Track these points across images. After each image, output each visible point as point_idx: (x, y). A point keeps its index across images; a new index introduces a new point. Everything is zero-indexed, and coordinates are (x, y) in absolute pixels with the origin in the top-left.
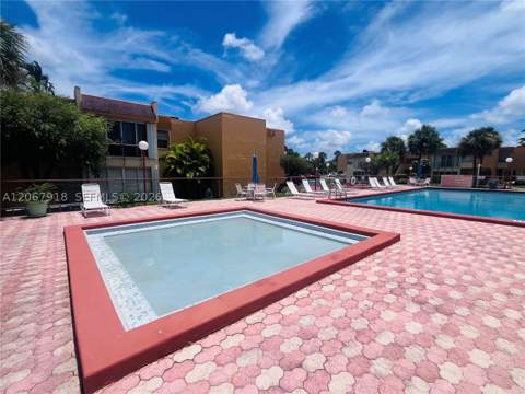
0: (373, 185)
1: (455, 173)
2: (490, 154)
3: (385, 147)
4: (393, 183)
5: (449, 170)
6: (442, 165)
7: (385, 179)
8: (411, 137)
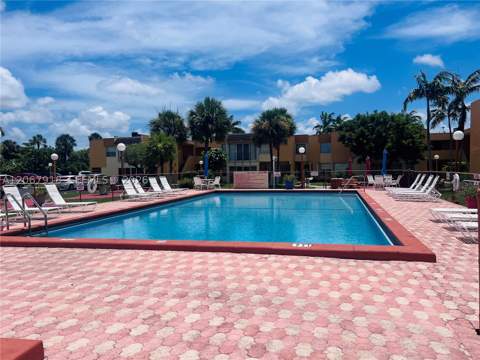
0: (130, 191)
1: (254, 169)
2: (286, 143)
3: (155, 127)
4: (167, 187)
5: (246, 164)
6: (239, 158)
7: (153, 181)
8: (192, 113)
